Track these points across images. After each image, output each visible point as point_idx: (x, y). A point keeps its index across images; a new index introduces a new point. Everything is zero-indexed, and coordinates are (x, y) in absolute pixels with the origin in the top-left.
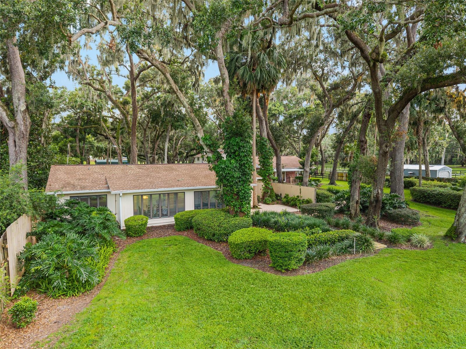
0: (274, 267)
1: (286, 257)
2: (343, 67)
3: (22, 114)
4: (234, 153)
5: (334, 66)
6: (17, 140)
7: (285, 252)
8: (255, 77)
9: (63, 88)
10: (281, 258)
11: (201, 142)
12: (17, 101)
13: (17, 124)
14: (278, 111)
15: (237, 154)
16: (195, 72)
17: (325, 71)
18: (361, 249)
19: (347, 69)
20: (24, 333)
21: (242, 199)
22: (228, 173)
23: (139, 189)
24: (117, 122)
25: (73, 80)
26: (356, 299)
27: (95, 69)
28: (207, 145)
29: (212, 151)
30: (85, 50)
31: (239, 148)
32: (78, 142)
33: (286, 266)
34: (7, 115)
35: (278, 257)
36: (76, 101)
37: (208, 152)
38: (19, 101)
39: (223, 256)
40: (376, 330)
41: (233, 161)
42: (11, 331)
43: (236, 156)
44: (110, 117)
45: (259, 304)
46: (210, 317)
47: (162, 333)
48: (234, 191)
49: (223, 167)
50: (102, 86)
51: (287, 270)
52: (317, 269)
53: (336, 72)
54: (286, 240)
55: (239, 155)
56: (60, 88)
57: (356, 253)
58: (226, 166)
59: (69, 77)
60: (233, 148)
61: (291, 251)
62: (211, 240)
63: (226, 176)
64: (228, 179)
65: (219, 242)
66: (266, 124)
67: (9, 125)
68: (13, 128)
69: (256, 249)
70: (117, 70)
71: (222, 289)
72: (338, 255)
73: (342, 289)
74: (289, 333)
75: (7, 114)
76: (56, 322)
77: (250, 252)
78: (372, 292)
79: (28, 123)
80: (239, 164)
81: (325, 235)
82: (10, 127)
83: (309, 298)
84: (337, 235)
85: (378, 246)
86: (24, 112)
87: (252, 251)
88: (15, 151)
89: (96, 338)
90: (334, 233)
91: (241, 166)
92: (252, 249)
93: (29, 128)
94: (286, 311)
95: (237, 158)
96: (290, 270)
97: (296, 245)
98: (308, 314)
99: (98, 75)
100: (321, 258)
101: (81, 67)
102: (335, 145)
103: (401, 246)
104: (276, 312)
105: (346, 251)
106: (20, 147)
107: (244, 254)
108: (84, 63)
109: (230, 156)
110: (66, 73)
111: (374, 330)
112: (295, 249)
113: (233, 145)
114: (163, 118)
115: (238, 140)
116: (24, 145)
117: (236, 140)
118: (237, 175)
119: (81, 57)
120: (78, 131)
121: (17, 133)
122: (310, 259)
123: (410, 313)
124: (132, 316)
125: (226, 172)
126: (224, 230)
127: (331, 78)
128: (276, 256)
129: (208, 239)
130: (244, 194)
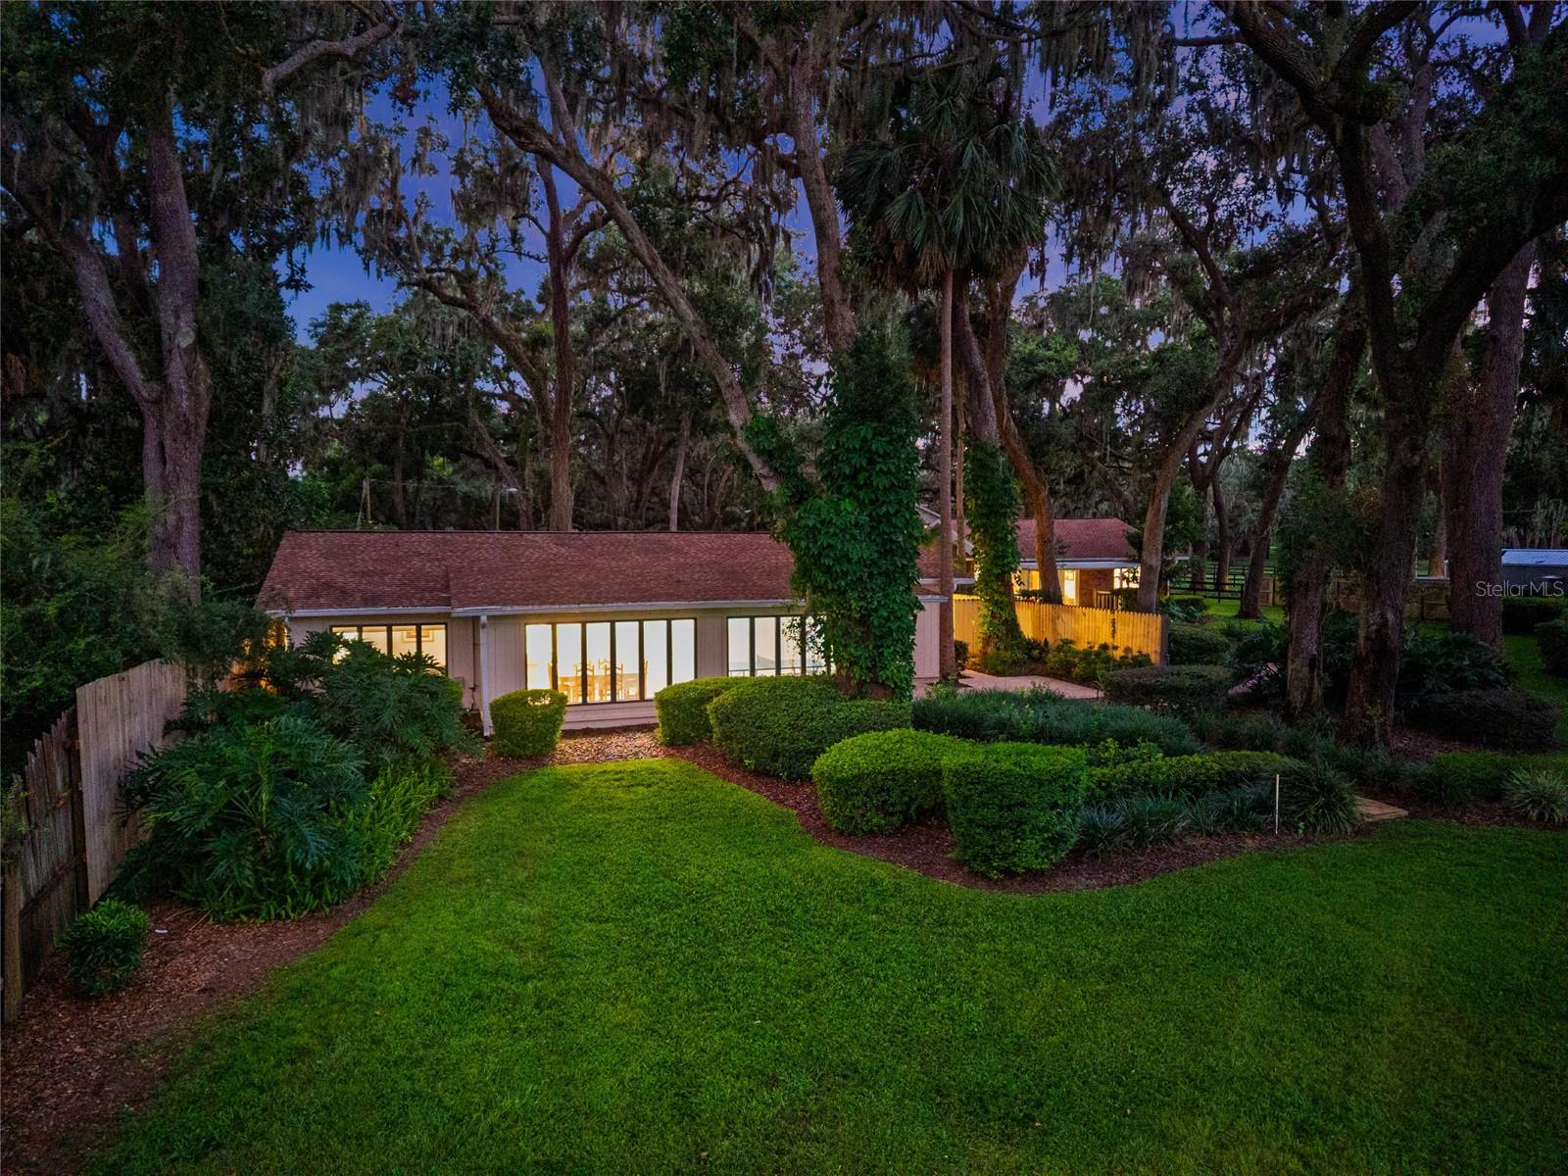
0: (965, 863)
1: (1005, 826)
2: (1286, 196)
3: (185, 358)
4: (853, 476)
5: (1254, 191)
6: (168, 442)
7: (1001, 808)
8: (946, 225)
9: (358, 305)
10: (987, 828)
11: (742, 444)
12: (172, 320)
13: (169, 389)
14: (1057, 362)
15: (861, 479)
16: (759, 229)
17: (1221, 214)
18: (1303, 819)
19: (1300, 199)
20: (100, 1013)
21: (881, 637)
22: (830, 546)
23: (543, 603)
24: (523, 412)
25: (379, 276)
26: (1243, 977)
27: (448, 240)
28: (759, 452)
29: (777, 473)
30: (416, 175)
31: (871, 462)
32: (399, 476)
33: (1004, 857)
34: (140, 362)
35: (978, 826)
36: (391, 345)
37: (764, 477)
38: (178, 317)
39: (796, 825)
40: (1297, 1081)
41: (847, 505)
42: (63, 1004)
43: (860, 488)
44: (502, 397)
45: (881, 974)
46: (700, 1005)
47: (529, 1043)
48: (850, 610)
49: (810, 523)
50: (464, 291)
51: (1009, 873)
52: (1124, 876)
53: (1262, 214)
54: (1006, 765)
55: (868, 484)
56: (350, 306)
57: (1281, 833)
58: (823, 522)
59: (367, 267)
60: (848, 461)
61: (1023, 804)
62: (766, 774)
63: (820, 555)
64: (829, 567)
65: (791, 780)
66: (997, 400)
67: (145, 394)
68: (157, 402)
69: (906, 799)
70: (516, 238)
71: (764, 923)
72: (1209, 834)
73: (1198, 943)
74: (964, 1071)
75: (138, 357)
76: (204, 990)
77: (883, 809)
78: (1312, 957)
79: (202, 388)
80: (870, 515)
81: (1172, 766)
82: (147, 401)
83: (1069, 963)
84: (1216, 767)
85: (1371, 809)
86: (190, 350)
87: (893, 805)
88: (163, 476)
89: (314, 1043)
90: (1206, 760)
91: (876, 520)
92: (892, 800)
93: (207, 403)
94: (971, 998)
95: (861, 494)
96: (1018, 875)
97: (1041, 785)
98: (1049, 1013)
99: (456, 255)
100: (1140, 839)
101: (402, 233)
102: (1258, 477)
103: (1464, 814)
104: (934, 1000)
105: (1240, 822)
106: (175, 464)
107: (863, 815)
108: (411, 215)
109: (839, 490)
110: (358, 251)
111: (1287, 1080)
112: (1035, 799)
113: (848, 450)
114: (666, 397)
115: (866, 431)
116: (189, 457)
117: (858, 432)
118: (862, 550)
119: (403, 198)
120: (401, 442)
121: (169, 417)
122: (1101, 840)
123: (1447, 1034)
124: (446, 985)
125: (823, 540)
126: (811, 740)
127: (1243, 236)
128: (971, 821)
129: (756, 770)
130: (887, 619)
